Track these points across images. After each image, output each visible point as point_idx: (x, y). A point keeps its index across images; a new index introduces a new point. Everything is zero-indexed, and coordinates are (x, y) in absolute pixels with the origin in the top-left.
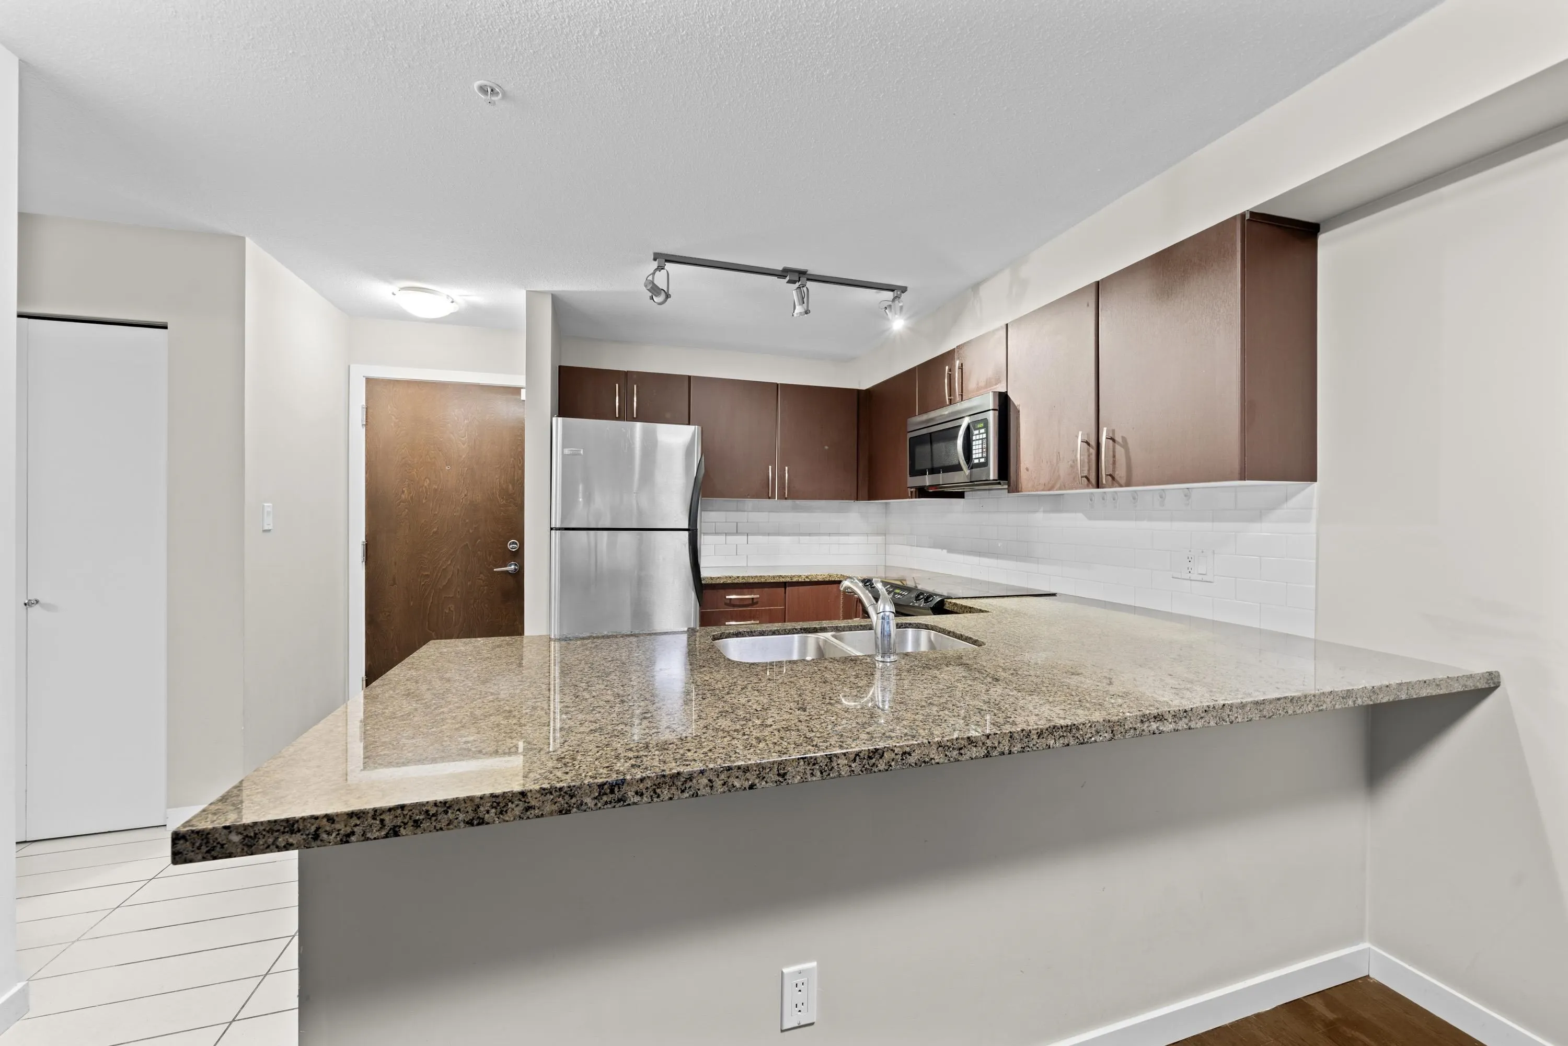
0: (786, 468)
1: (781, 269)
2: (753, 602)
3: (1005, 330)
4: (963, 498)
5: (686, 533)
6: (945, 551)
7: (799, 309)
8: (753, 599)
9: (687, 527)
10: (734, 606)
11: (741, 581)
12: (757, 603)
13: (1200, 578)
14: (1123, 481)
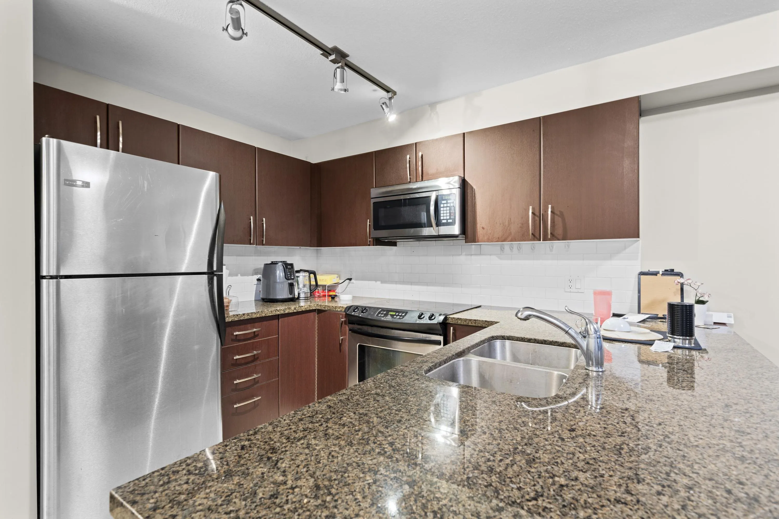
0: (264, 219)
1: (330, 46)
2: (255, 335)
3: (462, 139)
4: (396, 246)
5: (206, 276)
6: (379, 283)
7: (338, 86)
8: (254, 332)
9: (205, 270)
10: (239, 341)
11: (246, 317)
12: (258, 335)
13: (576, 291)
14: (560, 237)
